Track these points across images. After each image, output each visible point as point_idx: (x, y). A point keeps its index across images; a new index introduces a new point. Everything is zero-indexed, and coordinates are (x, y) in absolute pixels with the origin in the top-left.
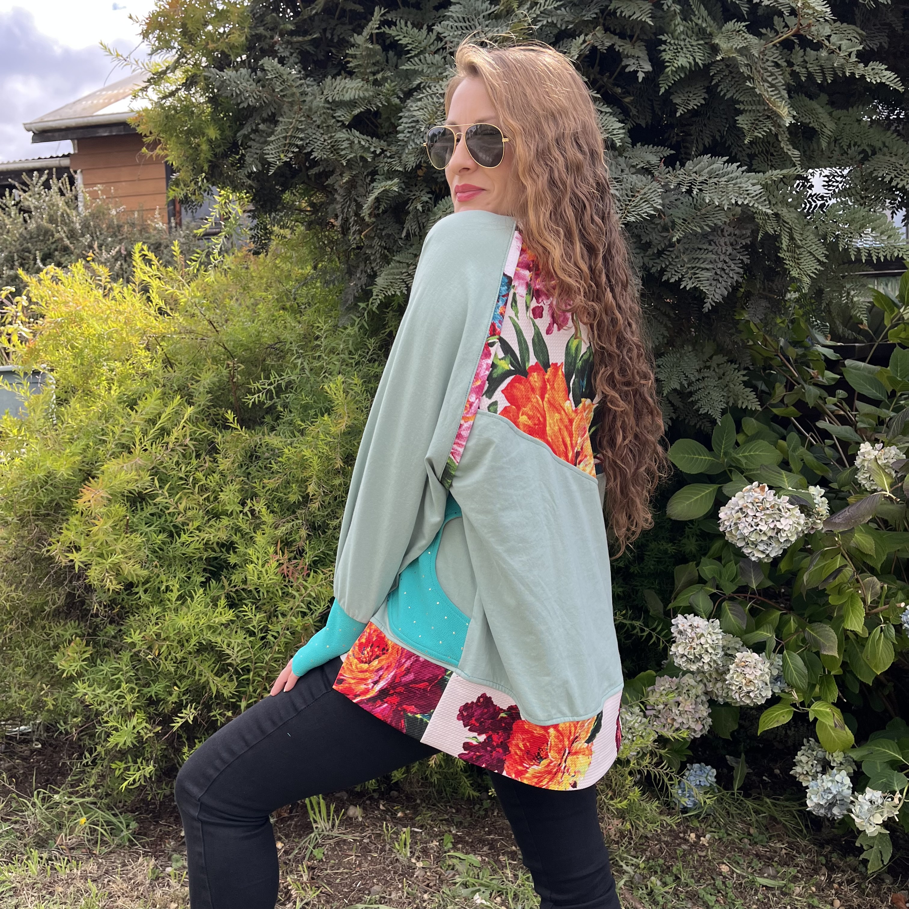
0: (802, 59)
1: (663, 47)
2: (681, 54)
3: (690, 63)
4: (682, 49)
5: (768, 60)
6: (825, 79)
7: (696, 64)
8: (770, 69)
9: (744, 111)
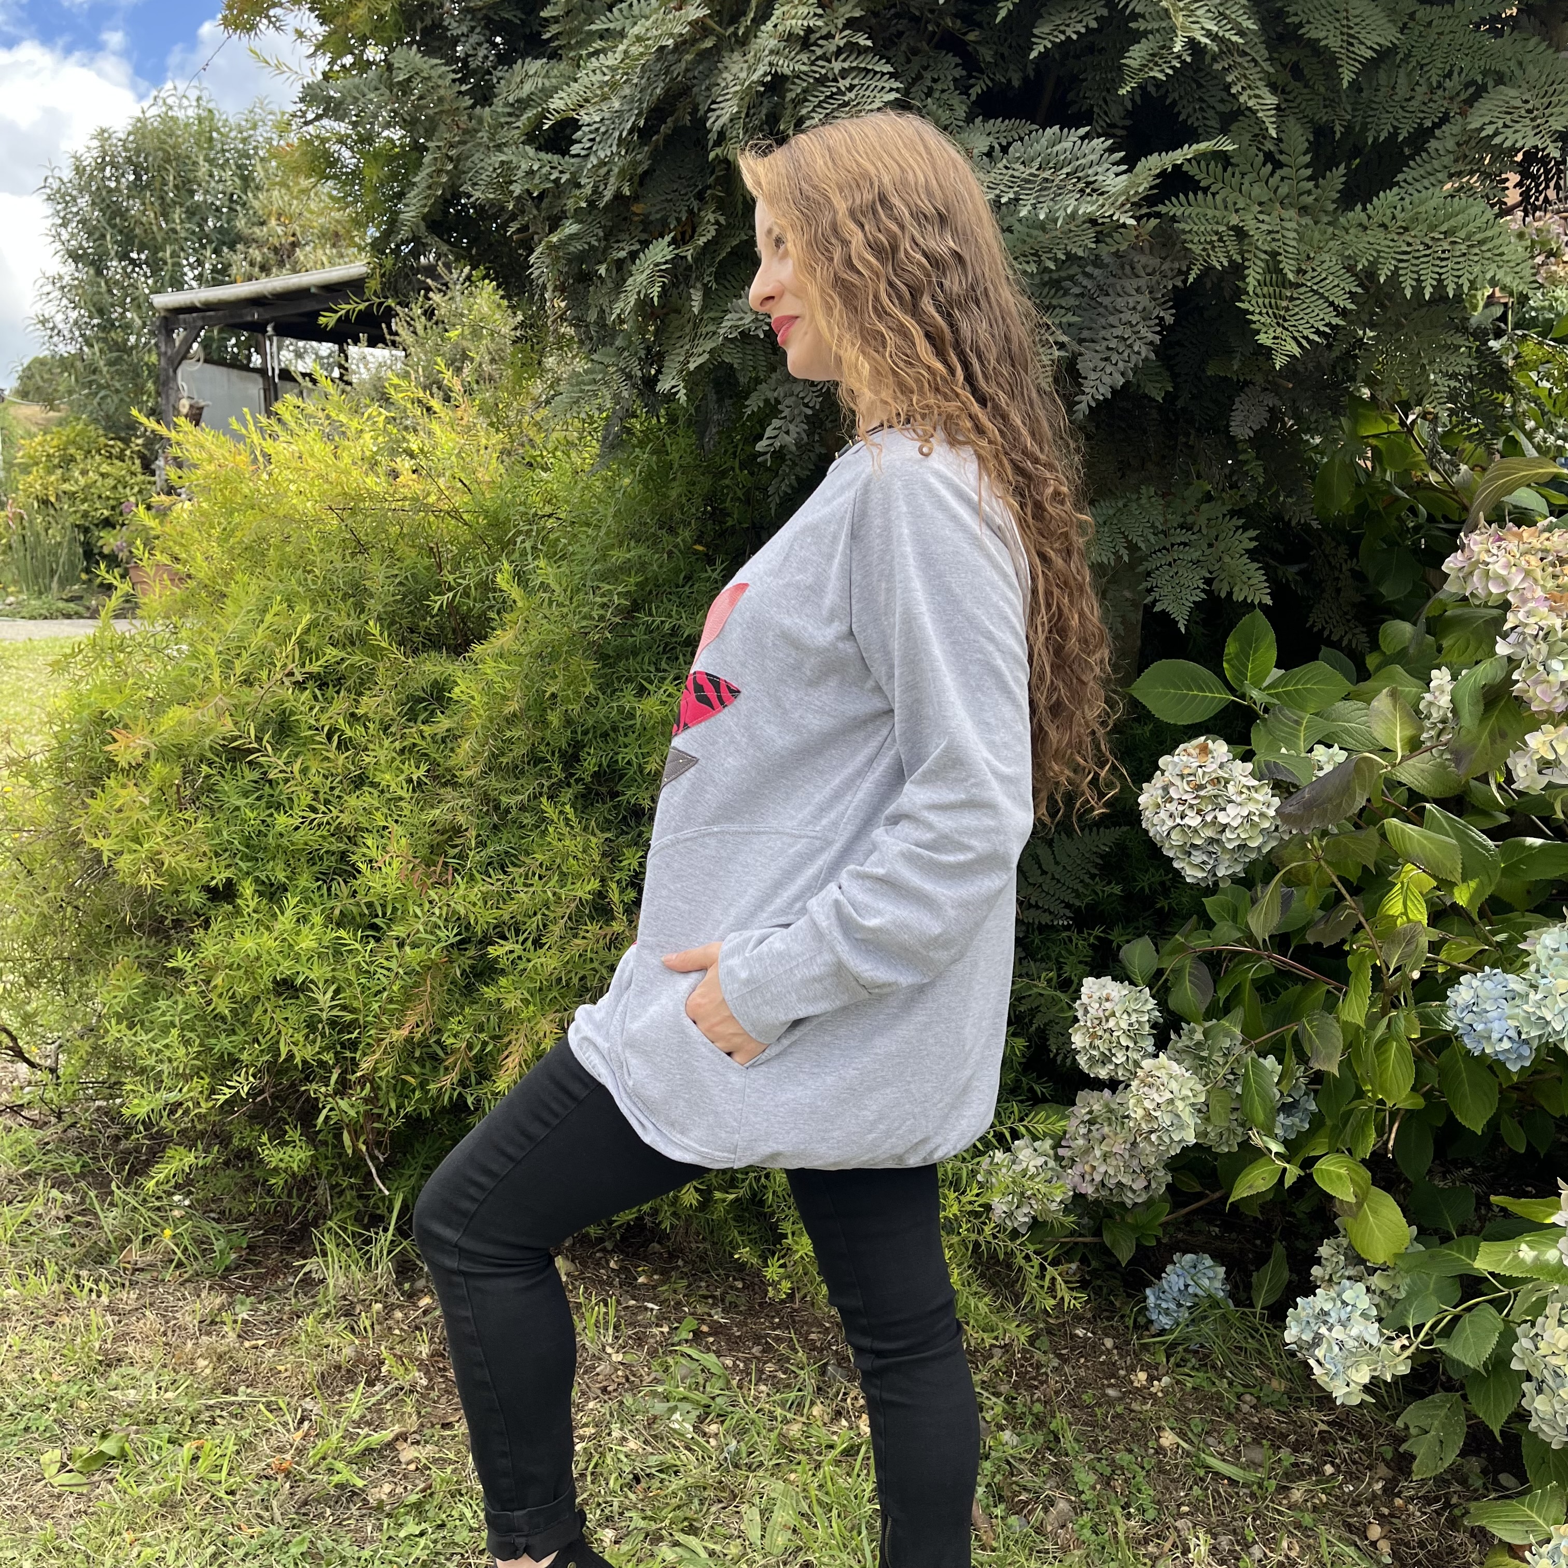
9: (1145, 34)
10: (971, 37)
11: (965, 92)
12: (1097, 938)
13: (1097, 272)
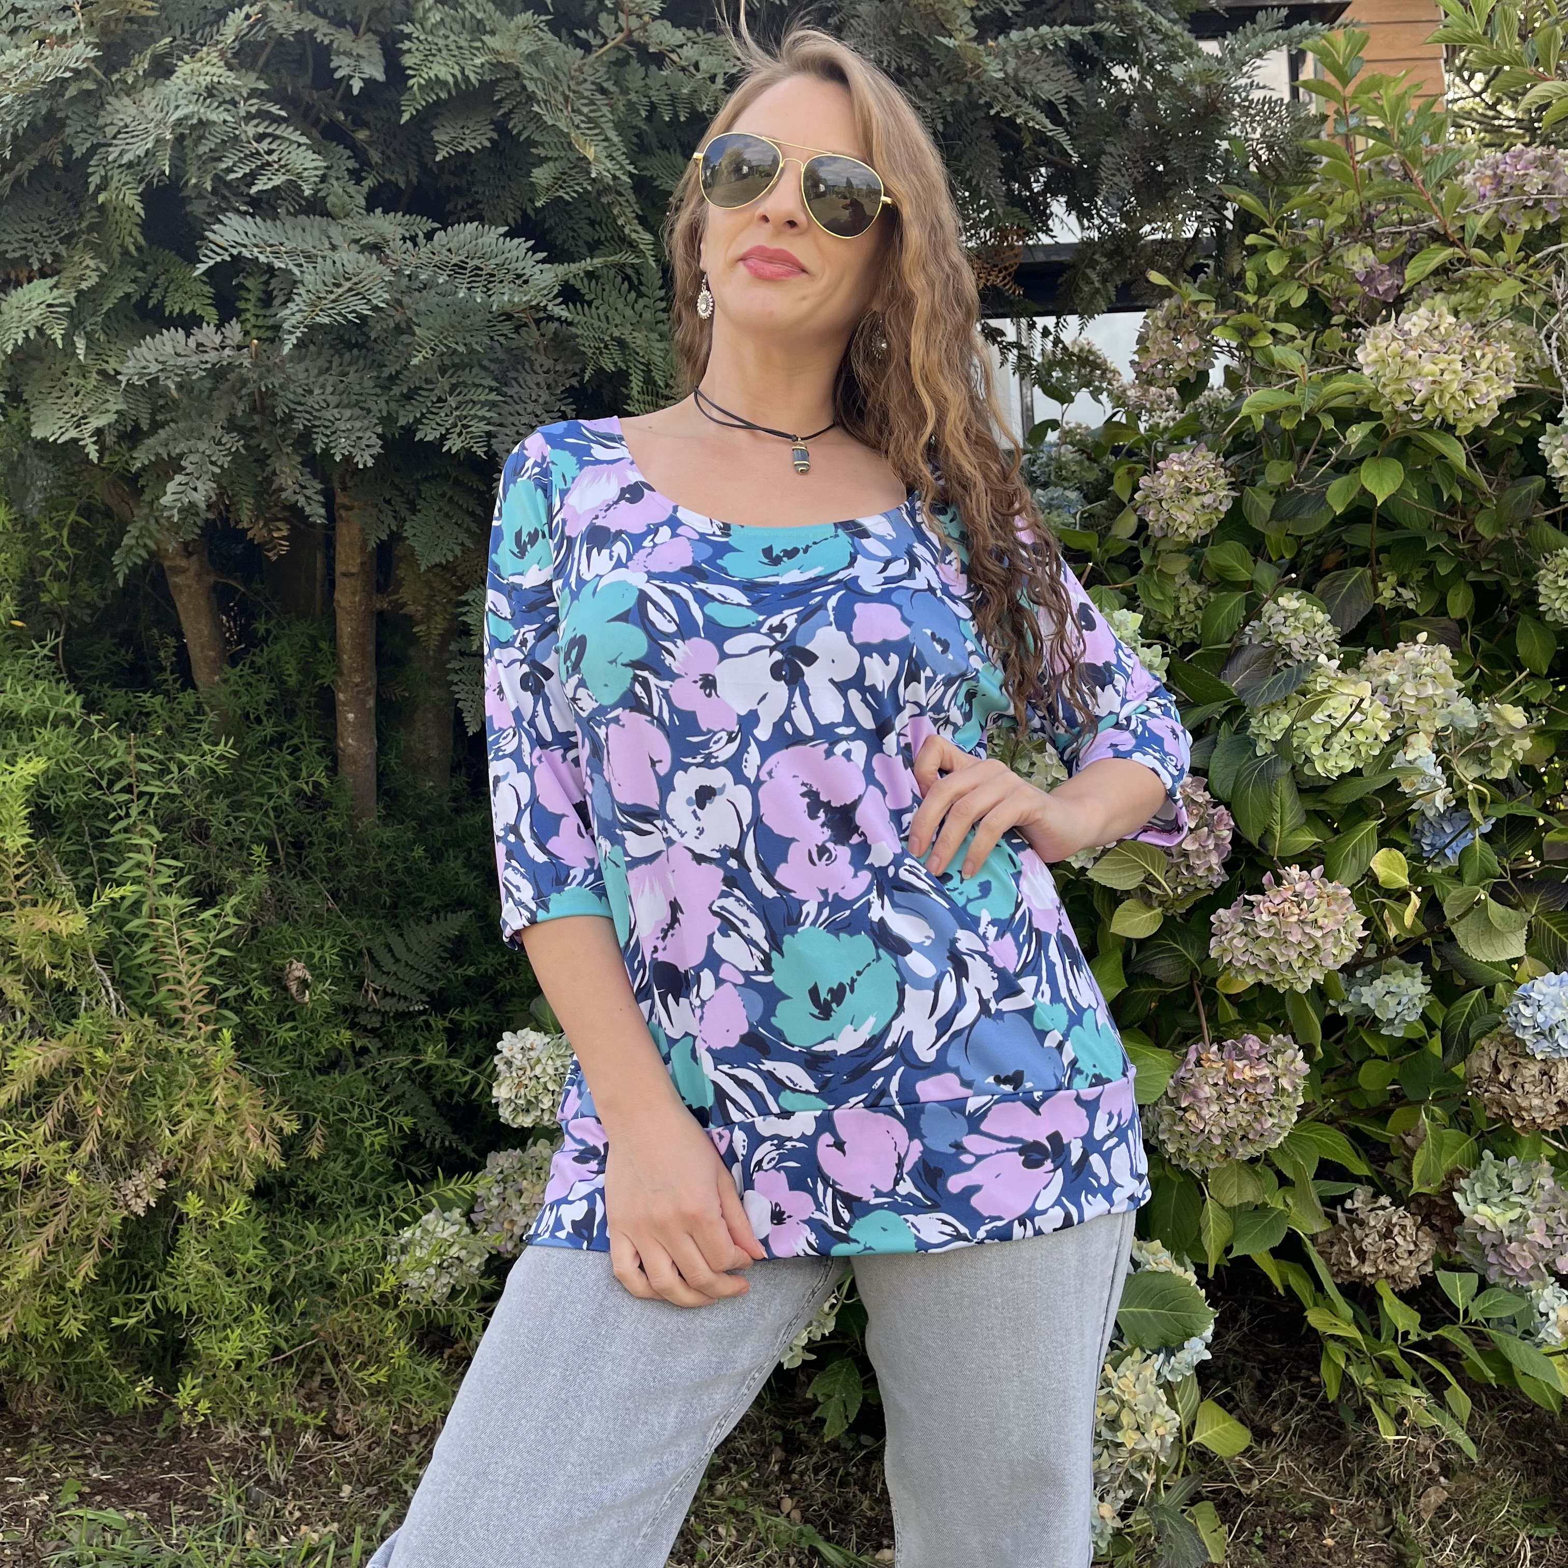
0: (642, 83)
1: (406, 45)
2: (438, 58)
3: (453, 75)
4: (440, 50)
5: (585, 80)
6: (676, 116)
7: (466, 79)
8: (587, 93)
9: (547, 159)
10: (362, 135)
11: (358, 183)
12: (451, 1021)
13: (493, 366)
